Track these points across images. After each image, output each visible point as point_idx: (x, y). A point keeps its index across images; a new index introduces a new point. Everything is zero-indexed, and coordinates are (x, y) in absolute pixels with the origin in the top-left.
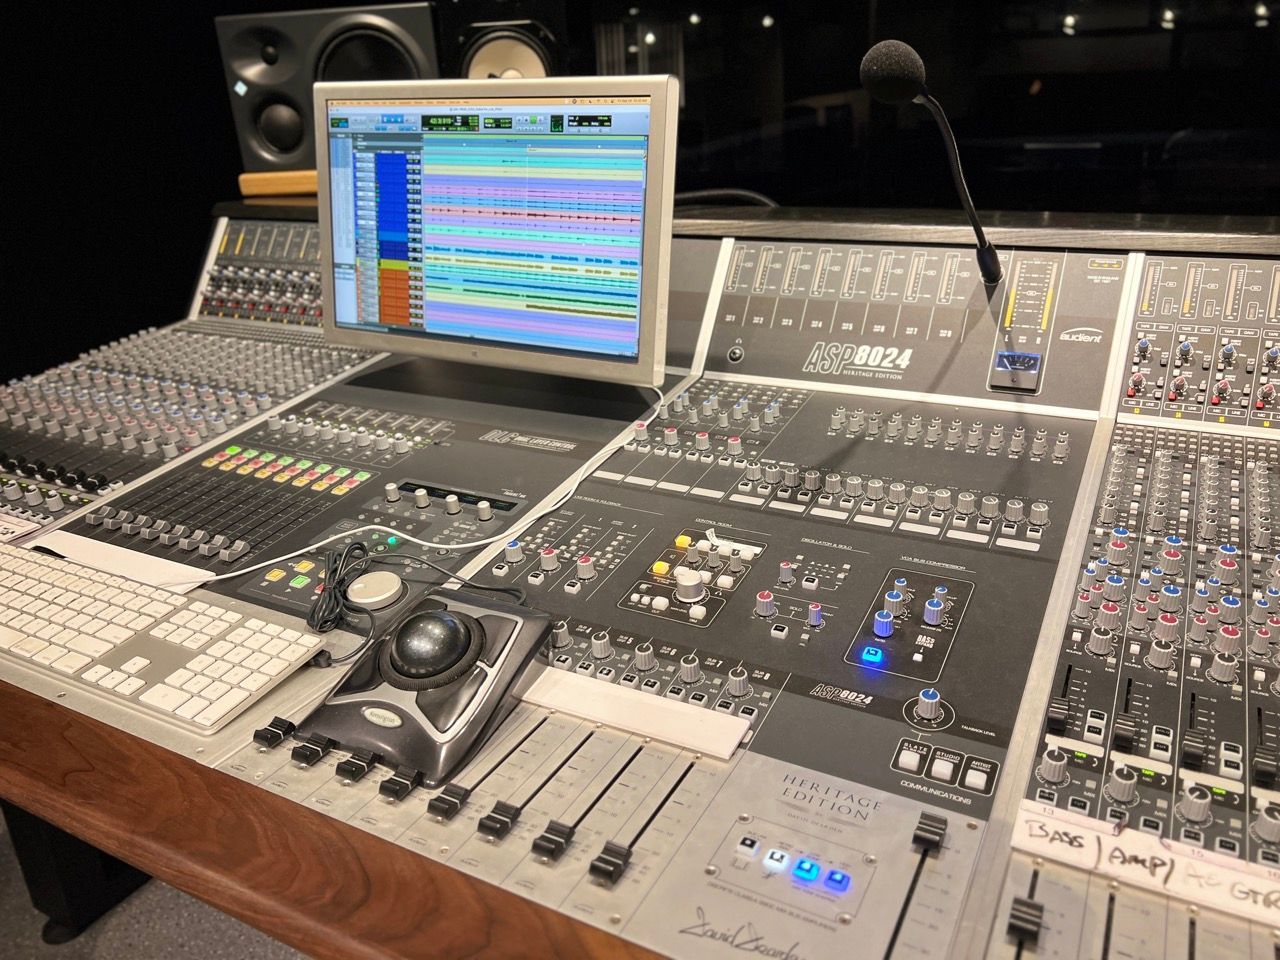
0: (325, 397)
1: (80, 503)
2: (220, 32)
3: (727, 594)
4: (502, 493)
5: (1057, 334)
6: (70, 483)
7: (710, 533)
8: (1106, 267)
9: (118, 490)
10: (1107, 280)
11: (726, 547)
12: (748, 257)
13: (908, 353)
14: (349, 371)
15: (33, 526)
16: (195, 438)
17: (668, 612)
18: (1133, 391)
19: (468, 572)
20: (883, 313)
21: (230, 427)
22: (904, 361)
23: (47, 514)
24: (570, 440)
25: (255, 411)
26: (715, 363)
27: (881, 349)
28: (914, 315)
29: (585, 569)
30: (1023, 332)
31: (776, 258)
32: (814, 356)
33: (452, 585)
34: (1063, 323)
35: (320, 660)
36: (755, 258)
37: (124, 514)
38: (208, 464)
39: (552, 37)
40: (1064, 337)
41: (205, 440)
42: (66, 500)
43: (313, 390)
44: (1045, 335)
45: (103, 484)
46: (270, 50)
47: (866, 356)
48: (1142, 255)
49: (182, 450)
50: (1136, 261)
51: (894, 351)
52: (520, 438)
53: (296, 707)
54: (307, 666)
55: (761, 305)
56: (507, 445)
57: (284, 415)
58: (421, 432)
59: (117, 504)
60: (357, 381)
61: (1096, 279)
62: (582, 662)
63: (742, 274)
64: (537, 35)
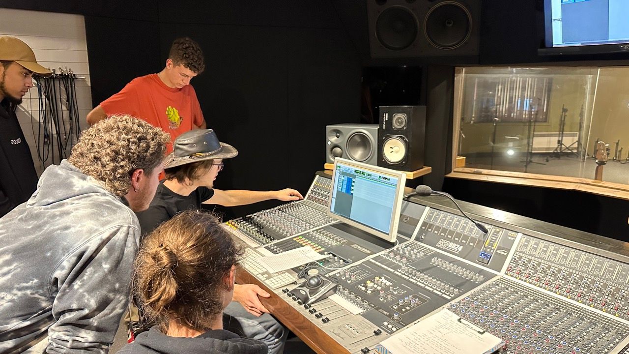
0: (324, 228)
1: (268, 243)
2: (327, 129)
3: (378, 290)
4: (347, 259)
5: (497, 250)
6: (268, 238)
7: (383, 278)
8: (513, 235)
9: (276, 241)
10: (512, 239)
11: (385, 281)
12: (431, 213)
13: (462, 247)
14: (333, 222)
15: (259, 245)
16: (294, 233)
17: (364, 291)
18: (510, 269)
19: (331, 274)
20: (458, 235)
21: (302, 231)
22: (460, 249)
23: (262, 243)
24: (369, 250)
25: (308, 229)
26: (417, 239)
27: (455, 244)
28: (466, 237)
29: (353, 279)
30: (489, 248)
31: (438, 215)
32: (440, 242)
33: (327, 276)
34: (499, 248)
35: (295, 283)
36: (433, 213)
37: (275, 247)
38: (295, 239)
39: (407, 140)
40: (498, 251)
41: (296, 233)
42: (266, 241)
43: (323, 226)
44: (494, 250)
45: (274, 239)
46: (338, 134)
47: (452, 245)
48: (522, 234)
49: (291, 235)
50: (520, 235)
51: (458, 246)
52: (360, 248)
53: (291, 288)
54: (292, 283)
55: (431, 226)
56: (356, 249)
57: (313, 231)
58: (340, 241)
59: (274, 244)
60: (333, 226)
61: (510, 238)
62: (342, 294)
63: (429, 217)
64: (403, 139)
